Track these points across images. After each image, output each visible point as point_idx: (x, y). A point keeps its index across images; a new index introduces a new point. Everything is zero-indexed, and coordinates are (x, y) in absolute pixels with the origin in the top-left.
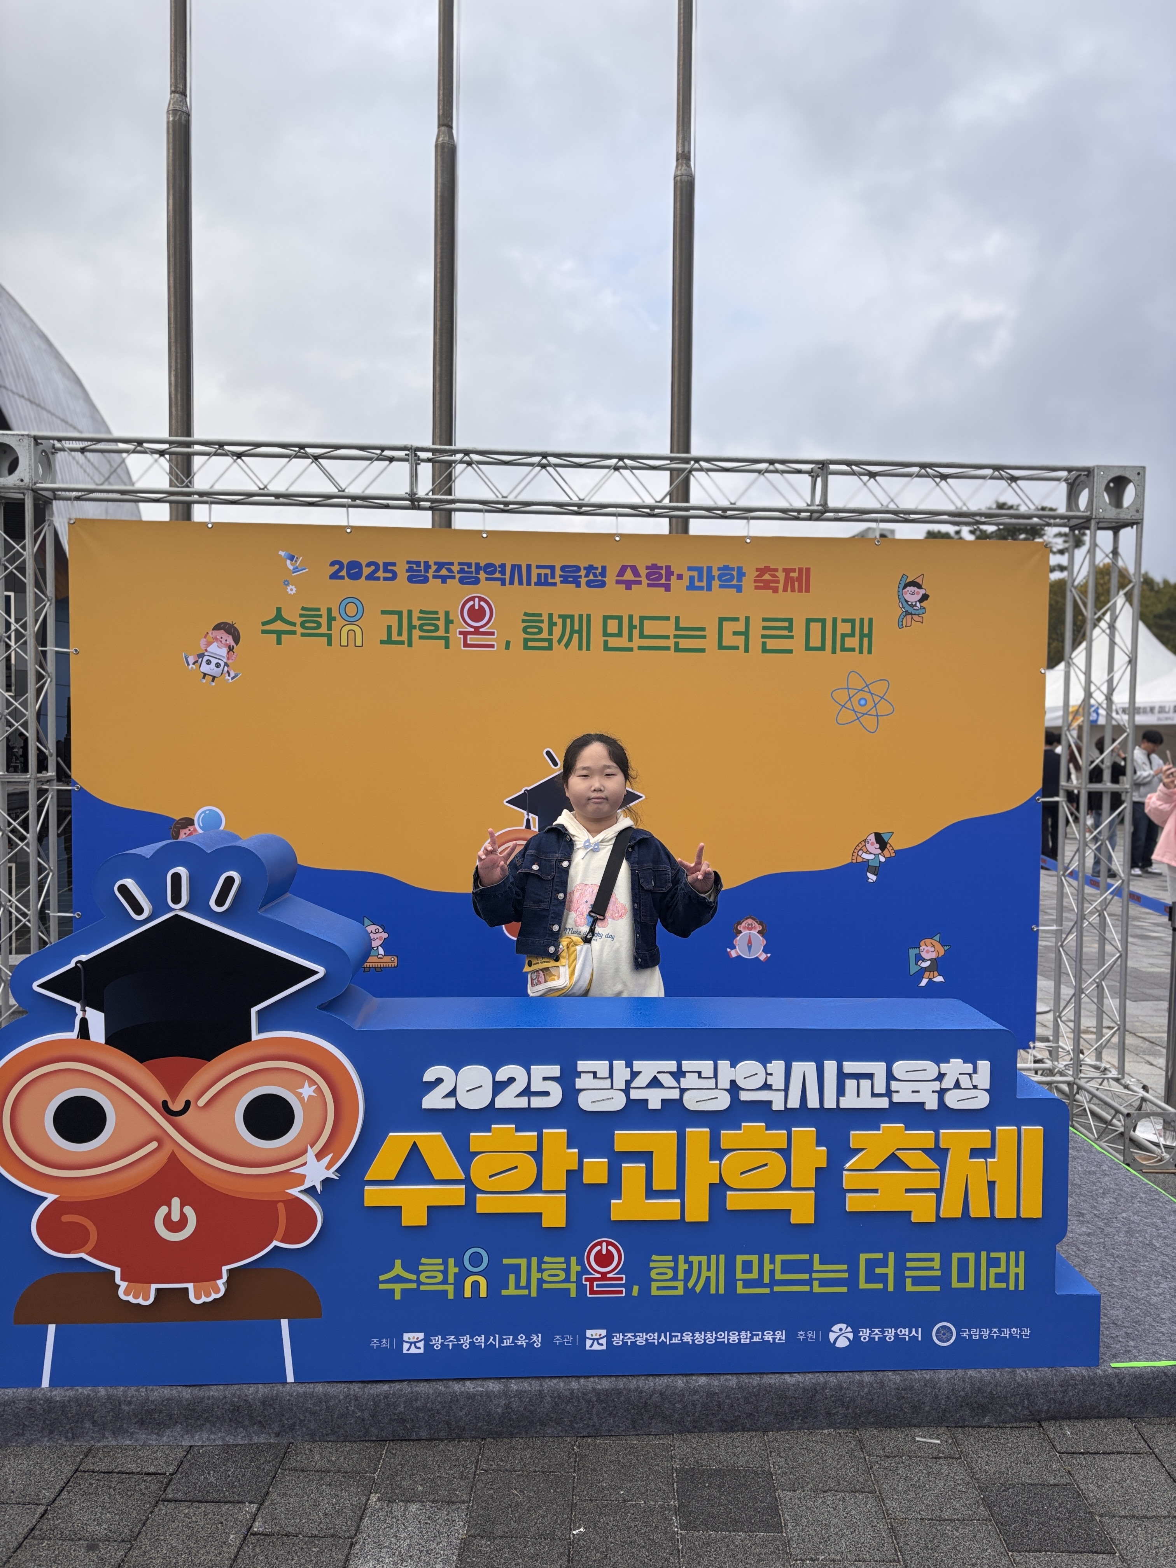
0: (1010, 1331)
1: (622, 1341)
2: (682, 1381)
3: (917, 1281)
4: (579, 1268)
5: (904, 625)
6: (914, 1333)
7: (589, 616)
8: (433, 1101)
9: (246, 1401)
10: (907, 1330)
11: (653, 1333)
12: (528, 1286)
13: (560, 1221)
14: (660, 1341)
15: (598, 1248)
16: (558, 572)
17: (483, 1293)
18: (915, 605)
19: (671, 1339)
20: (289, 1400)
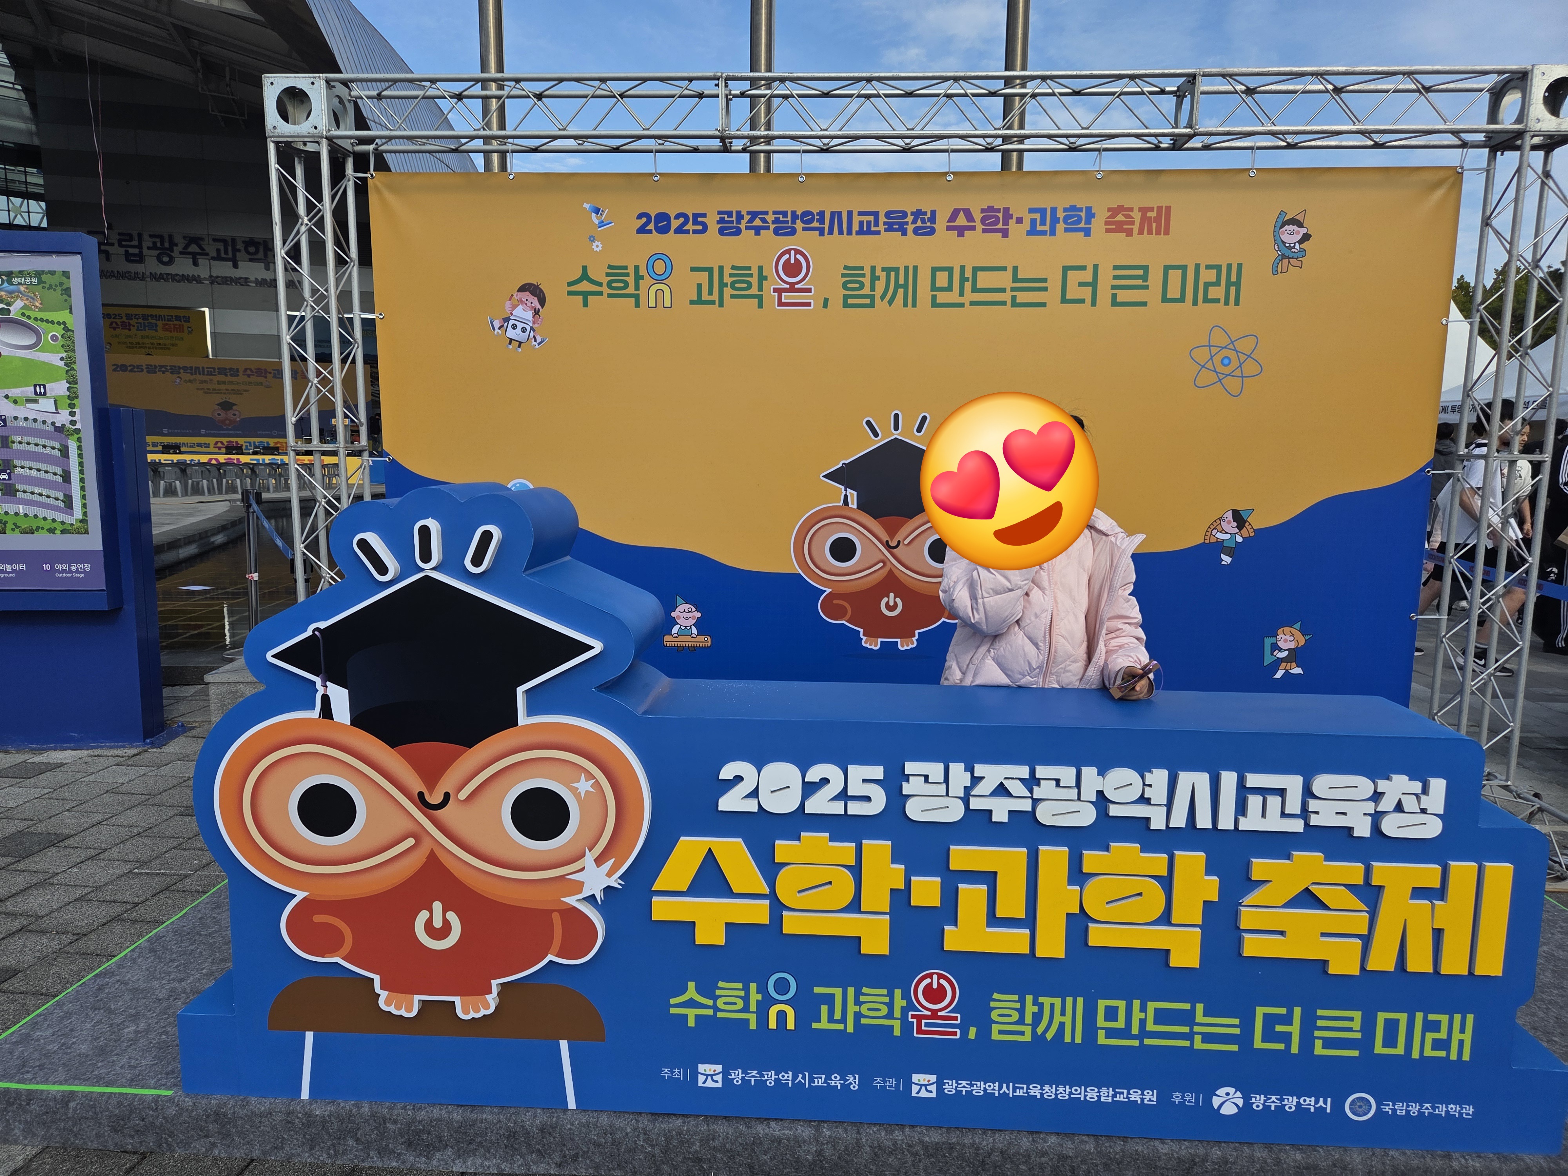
0: (1447, 1107)
1: (956, 1089)
2: (1028, 1139)
3: (1329, 1043)
4: (904, 1003)
5: (1279, 271)
6: (1321, 1103)
7: (915, 268)
8: (730, 802)
9: (523, 1126)
10: (1313, 1099)
11: (994, 1083)
12: (843, 1020)
13: (883, 949)
14: (1001, 1092)
15: (928, 981)
16: (882, 219)
17: (791, 1025)
18: (1294, 247)
19: (1014, 1091)
20: (570, 1129)
